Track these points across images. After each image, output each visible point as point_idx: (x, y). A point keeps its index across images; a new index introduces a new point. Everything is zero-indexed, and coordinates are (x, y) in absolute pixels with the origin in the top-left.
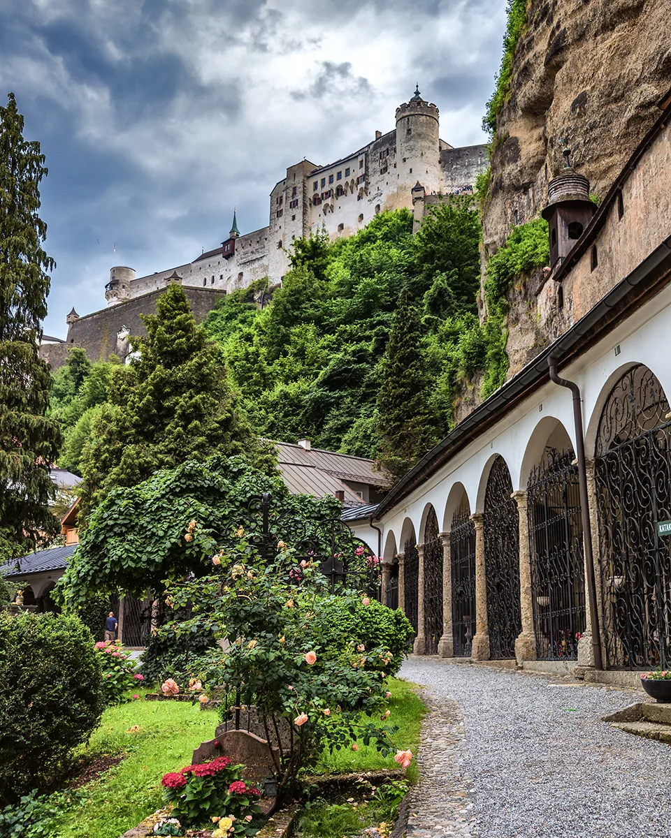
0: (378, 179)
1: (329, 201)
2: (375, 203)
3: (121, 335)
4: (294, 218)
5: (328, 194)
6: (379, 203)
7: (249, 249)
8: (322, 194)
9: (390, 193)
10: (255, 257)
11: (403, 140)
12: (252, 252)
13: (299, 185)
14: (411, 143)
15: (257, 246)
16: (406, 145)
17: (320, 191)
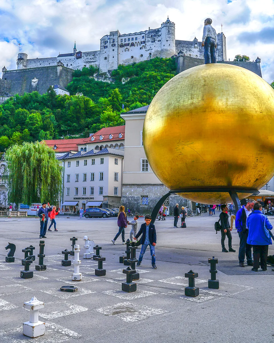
0: (150, 44)
1: (128, 47)
2: (149, 52)
3: (34, 80)
4: (113, 50)
5: (128, 45)
6: (151, 52)
7: (89, 57)
8: (125, 44)
9: (156, 50)
10: (92, 60)
11: (166, 34)
12: (91, 59)
13: (116, 39)
14: (170, 35)
15: (93, 57)
16: (168, 36)
17: (124, 43)
